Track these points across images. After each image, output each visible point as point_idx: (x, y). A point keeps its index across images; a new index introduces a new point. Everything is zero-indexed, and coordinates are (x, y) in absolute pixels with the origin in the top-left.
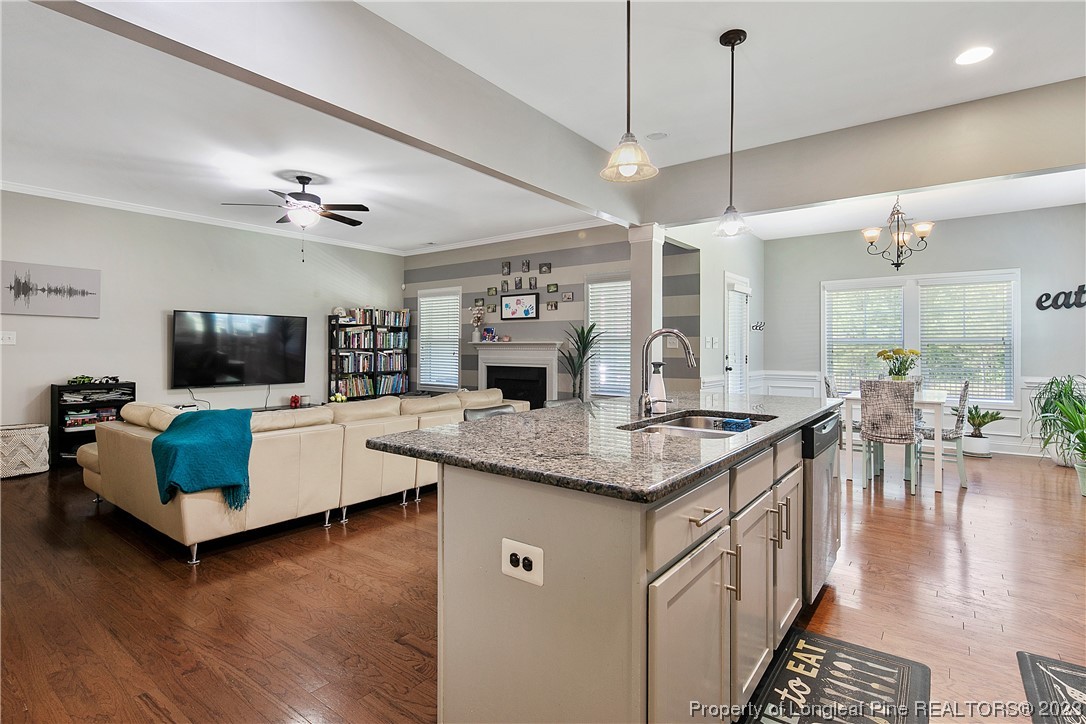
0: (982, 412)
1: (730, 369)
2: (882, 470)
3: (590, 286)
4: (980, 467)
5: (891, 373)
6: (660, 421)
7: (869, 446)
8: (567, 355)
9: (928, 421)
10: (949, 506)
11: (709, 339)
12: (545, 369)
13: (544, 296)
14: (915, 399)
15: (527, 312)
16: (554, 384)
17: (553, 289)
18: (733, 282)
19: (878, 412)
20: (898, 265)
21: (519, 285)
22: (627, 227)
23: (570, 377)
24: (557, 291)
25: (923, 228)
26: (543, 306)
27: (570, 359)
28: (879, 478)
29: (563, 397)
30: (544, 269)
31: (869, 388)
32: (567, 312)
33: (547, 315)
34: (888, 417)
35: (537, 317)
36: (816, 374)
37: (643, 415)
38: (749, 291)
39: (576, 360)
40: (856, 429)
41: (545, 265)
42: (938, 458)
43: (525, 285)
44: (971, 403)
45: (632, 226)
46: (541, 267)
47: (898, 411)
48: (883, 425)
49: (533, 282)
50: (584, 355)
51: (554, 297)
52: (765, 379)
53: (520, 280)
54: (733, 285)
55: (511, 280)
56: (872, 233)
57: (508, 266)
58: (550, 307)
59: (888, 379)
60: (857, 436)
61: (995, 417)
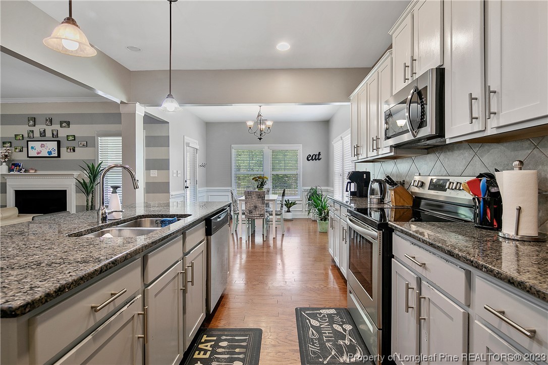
0: (290, 202)
1: (188, 187)
2: (254, 231)
3: (99, 138)
4: (289, 224)
5: (257, 187)
6: (115, 225)
7: (249, 221)
8: (82, 181)
9: (272, 208)
10: (279, 242)
11: (175, 171)
12: (66, 190)
13: (64, 143)
14: (266, 199)
15: (50, 153)
16: (73, 200)
17: (71, 138)
18: (188, 142)
19: (251, 205)
20: (260, 139)
21: (43, 134)
22: (119, 102)
23: (84, 196)
24: (75, 140)
25: (269, 123)
26: (63, 150)
27: (84, 185)
28: (253, 235)
29: (79, 209)
30: (64, 125)
31: (248, 194)
32: (82, 154)
33: (66, 155)
34: (256, 207)
35: (59, 156)
36: (230, 188)
37: (100, 222)
38: (197, 147)
39: (88, 185)
40: (243, 214)
41: (65, 122)
42: (274, 222)
43: (49, 134)
44: (286, 198)
45: (122, 102)
46: (61, 123)
47: (259, 205)
48: (254, 211)
49: (55, 133)
50: (94, 182)
51: (72, 144)
52: (207, 192)
53: (45, 131)
54: (189, 143)
55: (37, 130)
56: (250, 123)
57: (33, 120)
58: (69, 150)
59: (257, 190)
60: (244, 216)
61: (294, 204)
